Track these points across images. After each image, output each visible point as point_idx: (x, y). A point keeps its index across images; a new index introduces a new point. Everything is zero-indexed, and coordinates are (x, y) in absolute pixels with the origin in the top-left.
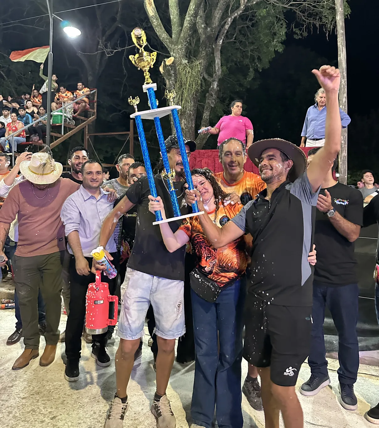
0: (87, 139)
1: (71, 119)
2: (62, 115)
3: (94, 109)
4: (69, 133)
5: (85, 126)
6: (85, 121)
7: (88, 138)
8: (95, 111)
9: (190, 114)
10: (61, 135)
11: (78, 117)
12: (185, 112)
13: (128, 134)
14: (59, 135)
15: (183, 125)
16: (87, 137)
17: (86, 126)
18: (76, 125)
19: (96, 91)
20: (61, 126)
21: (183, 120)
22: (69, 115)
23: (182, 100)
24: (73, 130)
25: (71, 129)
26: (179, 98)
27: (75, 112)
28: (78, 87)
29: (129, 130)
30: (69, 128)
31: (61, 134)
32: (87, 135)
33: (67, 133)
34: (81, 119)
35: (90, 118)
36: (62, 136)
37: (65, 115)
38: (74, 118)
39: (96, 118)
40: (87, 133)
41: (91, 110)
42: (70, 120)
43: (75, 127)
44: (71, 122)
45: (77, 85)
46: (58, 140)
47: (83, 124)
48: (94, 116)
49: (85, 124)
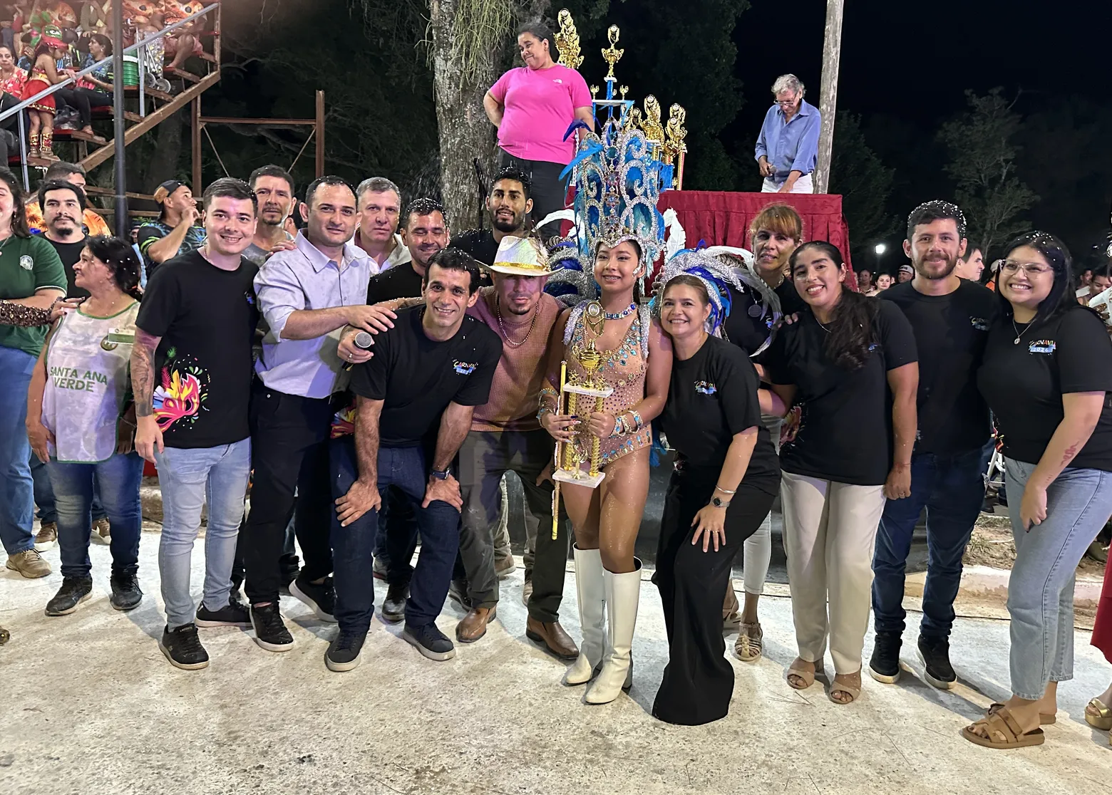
0: (199, 132)
3: (212, 52)
4: (157, 112)
6: (195, 83)
7: (202, 131)
8: (217, 57)
10: (138, 118)
11: (178, 72)
13: (310, 127)
14: (133, 117)
18: (174, 93)
19: (218, 8)
21: (469, 106)
22: (157, 67)
23: (467, 55)
26: (461, 51)
27: (168, 58)
29: (313, 117)
30: (156, 98)
31: (139, 113)
32: (198, 119)
34: (185, 79)
35: (206, 78)
37: (146, 64)
38: (168, 75)
39: (219, 78)
40: (199, 114)
41: (206, 56)
42: (157, 78)
43: (170, 97)
44: (162, 85)
46: (132, 130)
47: (189, 90)
48: (214, 73)
49: (192, 92)
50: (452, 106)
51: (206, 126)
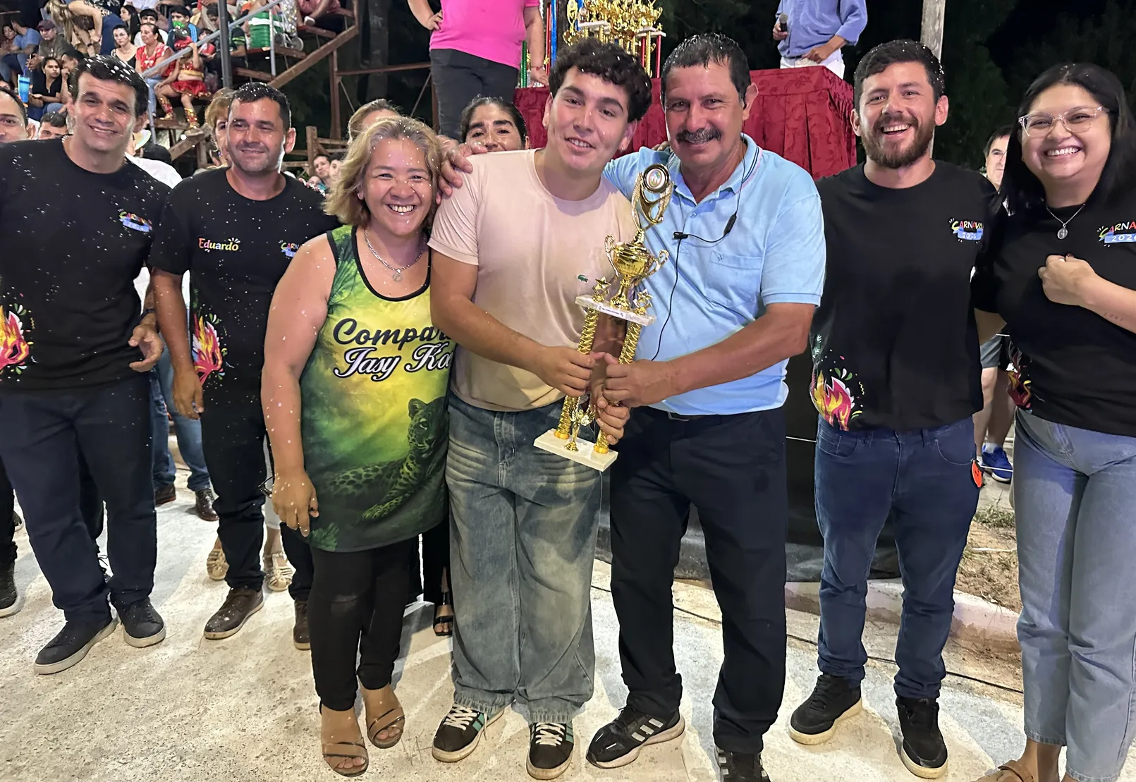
3: (351, 9)
4: (289, 70)
5: (328, 52)
6: (332, 39)
7: (339, 84)
8: (355, 12)
10: (269, 76)
11: (312, 29)
14: (264, 75)
16: (338, 80)
17: (332, 53)
18: (307, 51)
20: (268, 52)
22: (288, 27)
24: (301, 63)
25: (294, 61)
30: (288, 57)
31: (270, 71)
32: (335, 74)
33: (286, 69)
34: (319, 36)
35: (345, 32)
36: (272, 78)
37: (277, 23)
38: (301, 32)
39: (357, 31)
40: (336, 69)
41: (344, 12)
42: (291, 38)
43: (304, 54)
44: (295, 43)
47: (324, 46)
48: (351, 28)
49: (328, 47)
51: (342, 80)
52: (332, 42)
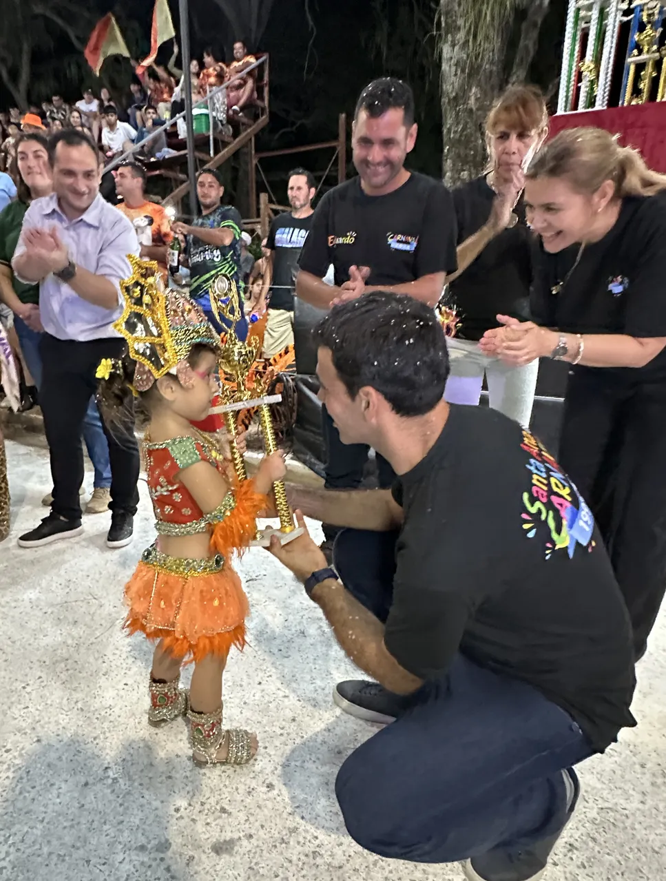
0: (254, 166)
1: (224, 122)
2: (207, 115)
4: (223, 152)
5: (248, 137)
6: (250, 126)
7: (256, 165)
8: (266, 103)
9: (491, 72)
10: (210, 157)
12: (480, 66)
13: (334, 149)
14: (206, 156)
15: (472, 101)
16: (255, 161)
17: (251, 139)
18: (235, 135)
19: (265, 60)
20: (209, 137)
21: (474, 90)
22: (222, 116)
23: (475, 37)
24: (230, 146)
25: (225, 144)
26: (468, 33)
28: (235, 51)
29: (337, 139)
30: (222, 141)
31: (209, 154)
32: (253, 157)
33: (220, 152)
34: (243, 124)
35: (258, 121)
36: (212, 159)
37: (214, 114)
38: (230, 120)
39: (267, 120)
40: (253, 152)
42: (222, 125)
43: (232, 139)
44: (226, 130)
45: (232, 49)
47: (246, 133)
48: (264, 117)
49: (248, 134)
50: (457, 94)
51: (259, 161)
52: (251, 129)
